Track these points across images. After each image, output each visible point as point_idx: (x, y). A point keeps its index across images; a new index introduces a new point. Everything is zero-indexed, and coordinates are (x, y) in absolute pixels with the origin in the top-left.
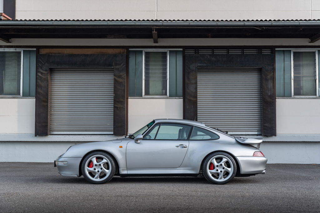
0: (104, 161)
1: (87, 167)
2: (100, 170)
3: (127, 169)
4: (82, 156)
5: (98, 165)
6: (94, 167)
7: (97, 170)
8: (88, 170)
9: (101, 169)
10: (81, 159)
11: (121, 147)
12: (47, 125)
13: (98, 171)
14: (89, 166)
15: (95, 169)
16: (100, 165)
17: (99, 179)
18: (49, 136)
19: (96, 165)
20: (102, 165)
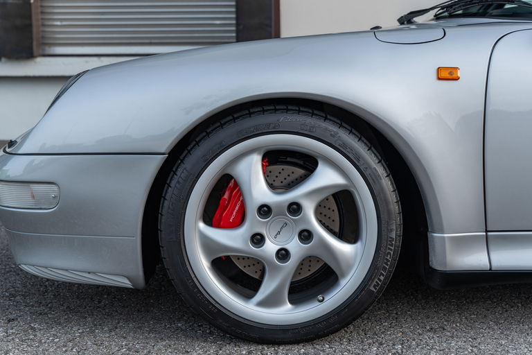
0: (326, 177)
1: (202, 225)
2: (295, 247)
3: (490, 236)
4: (165, 145)
5: (279, 205)
6: (253, 224)
7: (270, 247)
8: (208, 245)
9: (306, 236)
10: (154, 164)
11: (447, 75)
12: (30, 25)
13: (283, 254)
14: (212, 216)
15: (258, 239)
16: (295, 208)
17: (289, 306)
18: (39, 60)
19: (265, 210)
20: (309, 209)
